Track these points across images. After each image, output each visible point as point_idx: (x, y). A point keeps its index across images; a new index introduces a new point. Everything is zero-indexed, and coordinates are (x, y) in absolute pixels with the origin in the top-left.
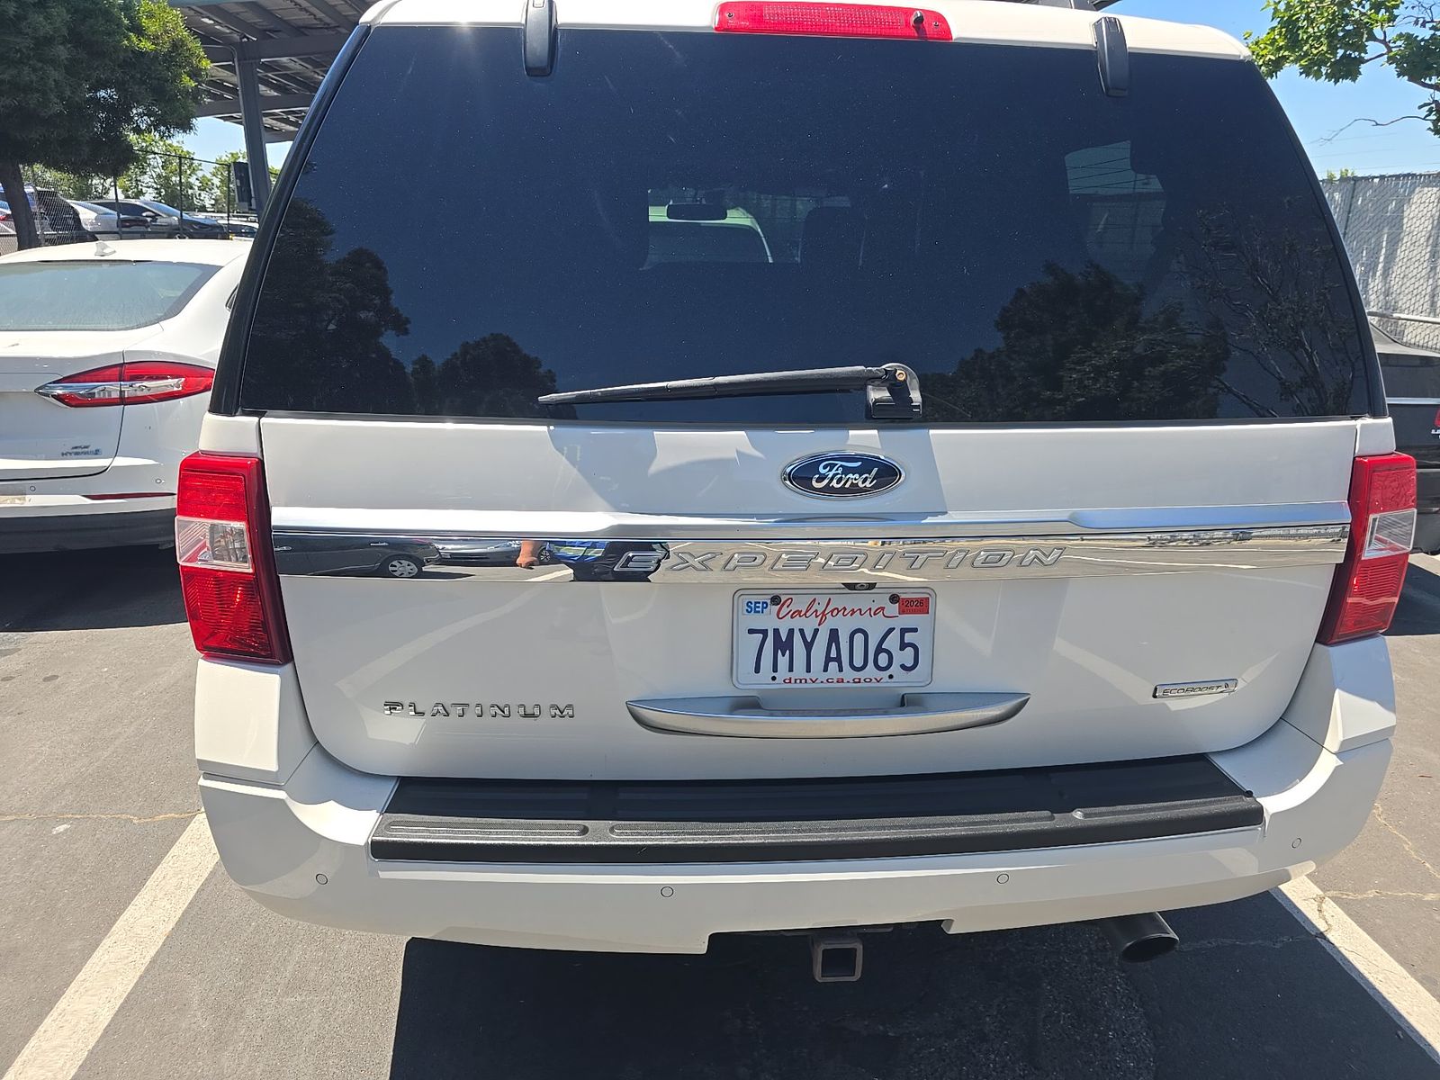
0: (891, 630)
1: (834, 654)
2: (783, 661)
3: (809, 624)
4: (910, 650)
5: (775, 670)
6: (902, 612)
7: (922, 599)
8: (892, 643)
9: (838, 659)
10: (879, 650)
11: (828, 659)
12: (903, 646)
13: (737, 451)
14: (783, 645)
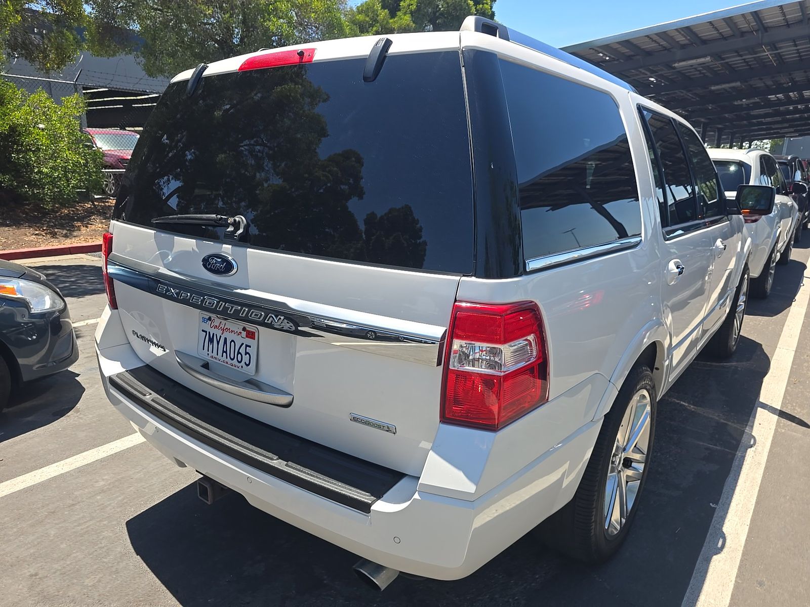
0: (243, 344)
1: (225, 350)
2: (211, 346)
3: (218, 332)
4: (248, 355)
5: (208, 351)
6: (247, 337)
7: (253, 332)
8: (242, 350)
9: (226, 352)
10: (239, 353)
11: (223, 352)
12: (246, 353)
13: (193, 249)
14: (211, 340)
